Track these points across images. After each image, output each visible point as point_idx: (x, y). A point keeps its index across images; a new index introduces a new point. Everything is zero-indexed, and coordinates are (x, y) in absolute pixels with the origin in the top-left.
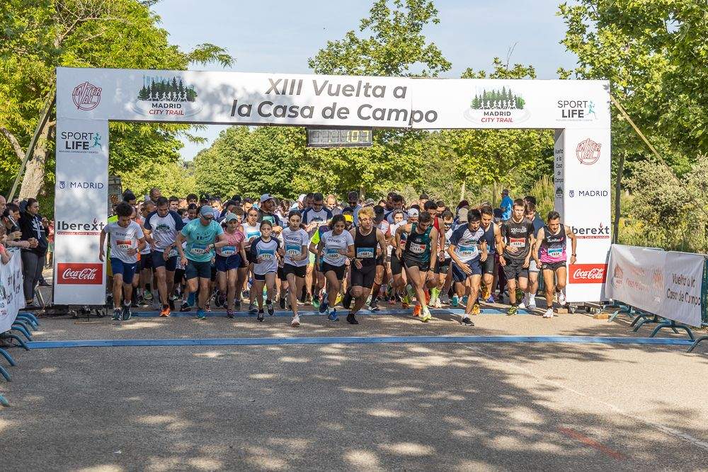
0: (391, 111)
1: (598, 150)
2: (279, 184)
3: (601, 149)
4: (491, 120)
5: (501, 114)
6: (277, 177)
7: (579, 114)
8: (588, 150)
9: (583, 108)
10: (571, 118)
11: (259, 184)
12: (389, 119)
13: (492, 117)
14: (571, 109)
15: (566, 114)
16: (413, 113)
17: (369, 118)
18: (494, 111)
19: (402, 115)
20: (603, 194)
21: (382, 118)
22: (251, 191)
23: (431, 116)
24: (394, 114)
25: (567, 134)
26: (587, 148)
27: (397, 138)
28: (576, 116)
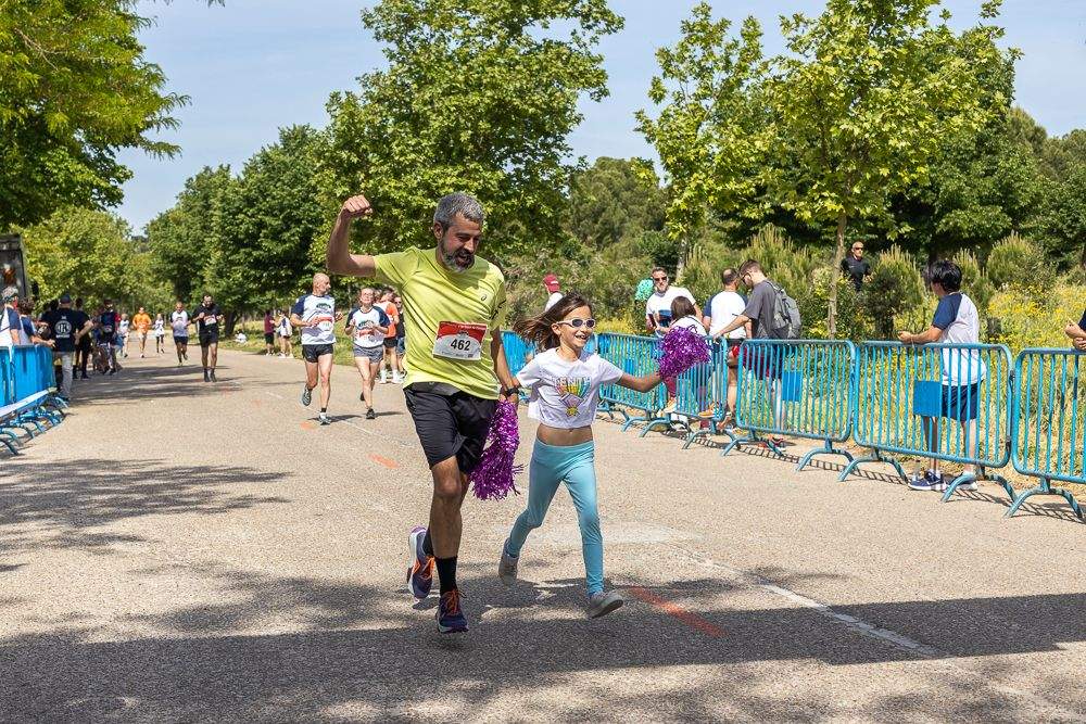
6: (285, 242)
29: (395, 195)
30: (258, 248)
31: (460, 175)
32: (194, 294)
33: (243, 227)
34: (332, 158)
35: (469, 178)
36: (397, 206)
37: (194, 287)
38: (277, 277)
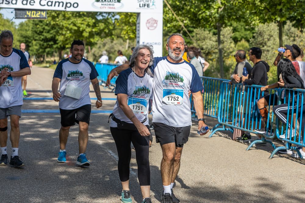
0: (56, 2)
1: (157, 23)
2: (52, 37)
3: (158, 23)
4: (105, 8)
5: (110, 5)
7: (148, 6)
8: (152, 22)
9: (149, 3)
10: (143, 7)
11: (42, 37)
12: (55, 6)
13: (105, 6)
14: (144, 3)
15: (141, 5)
16: (67, 3)
17: (45, 5)
18: (106, 3)
19: (61, 4)
20: (159, 44)
21: (51, 5)
22: (39, 40)
23: (76, 5)
24: (57, 4)
25: (141, 15)
26: (151, 22)
27: (103, 16)
28: (146, 7)
29: (65, 25)
30: (43, 35)
31: (83, 21)
32: (30, 48)
33: (39, 29)
34: (50, 15)
35: (85, 21)
36: (66, 28)
37: (30, 46)
38: (48, 44)
